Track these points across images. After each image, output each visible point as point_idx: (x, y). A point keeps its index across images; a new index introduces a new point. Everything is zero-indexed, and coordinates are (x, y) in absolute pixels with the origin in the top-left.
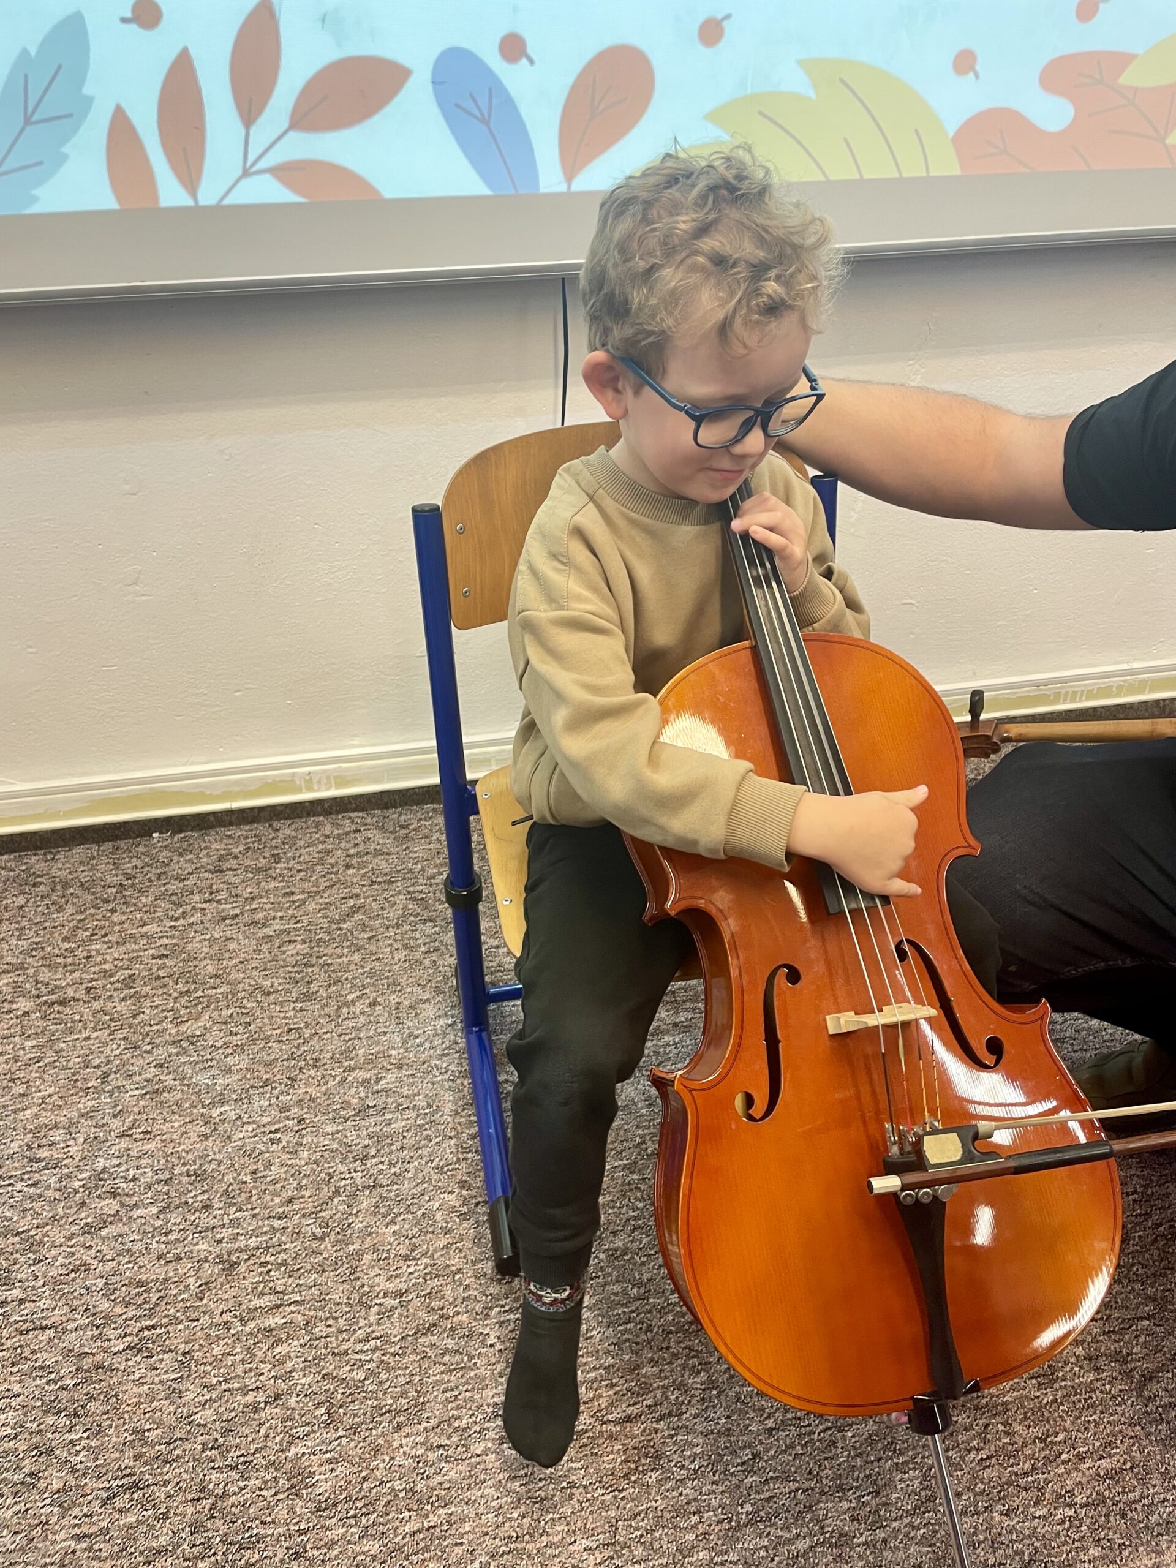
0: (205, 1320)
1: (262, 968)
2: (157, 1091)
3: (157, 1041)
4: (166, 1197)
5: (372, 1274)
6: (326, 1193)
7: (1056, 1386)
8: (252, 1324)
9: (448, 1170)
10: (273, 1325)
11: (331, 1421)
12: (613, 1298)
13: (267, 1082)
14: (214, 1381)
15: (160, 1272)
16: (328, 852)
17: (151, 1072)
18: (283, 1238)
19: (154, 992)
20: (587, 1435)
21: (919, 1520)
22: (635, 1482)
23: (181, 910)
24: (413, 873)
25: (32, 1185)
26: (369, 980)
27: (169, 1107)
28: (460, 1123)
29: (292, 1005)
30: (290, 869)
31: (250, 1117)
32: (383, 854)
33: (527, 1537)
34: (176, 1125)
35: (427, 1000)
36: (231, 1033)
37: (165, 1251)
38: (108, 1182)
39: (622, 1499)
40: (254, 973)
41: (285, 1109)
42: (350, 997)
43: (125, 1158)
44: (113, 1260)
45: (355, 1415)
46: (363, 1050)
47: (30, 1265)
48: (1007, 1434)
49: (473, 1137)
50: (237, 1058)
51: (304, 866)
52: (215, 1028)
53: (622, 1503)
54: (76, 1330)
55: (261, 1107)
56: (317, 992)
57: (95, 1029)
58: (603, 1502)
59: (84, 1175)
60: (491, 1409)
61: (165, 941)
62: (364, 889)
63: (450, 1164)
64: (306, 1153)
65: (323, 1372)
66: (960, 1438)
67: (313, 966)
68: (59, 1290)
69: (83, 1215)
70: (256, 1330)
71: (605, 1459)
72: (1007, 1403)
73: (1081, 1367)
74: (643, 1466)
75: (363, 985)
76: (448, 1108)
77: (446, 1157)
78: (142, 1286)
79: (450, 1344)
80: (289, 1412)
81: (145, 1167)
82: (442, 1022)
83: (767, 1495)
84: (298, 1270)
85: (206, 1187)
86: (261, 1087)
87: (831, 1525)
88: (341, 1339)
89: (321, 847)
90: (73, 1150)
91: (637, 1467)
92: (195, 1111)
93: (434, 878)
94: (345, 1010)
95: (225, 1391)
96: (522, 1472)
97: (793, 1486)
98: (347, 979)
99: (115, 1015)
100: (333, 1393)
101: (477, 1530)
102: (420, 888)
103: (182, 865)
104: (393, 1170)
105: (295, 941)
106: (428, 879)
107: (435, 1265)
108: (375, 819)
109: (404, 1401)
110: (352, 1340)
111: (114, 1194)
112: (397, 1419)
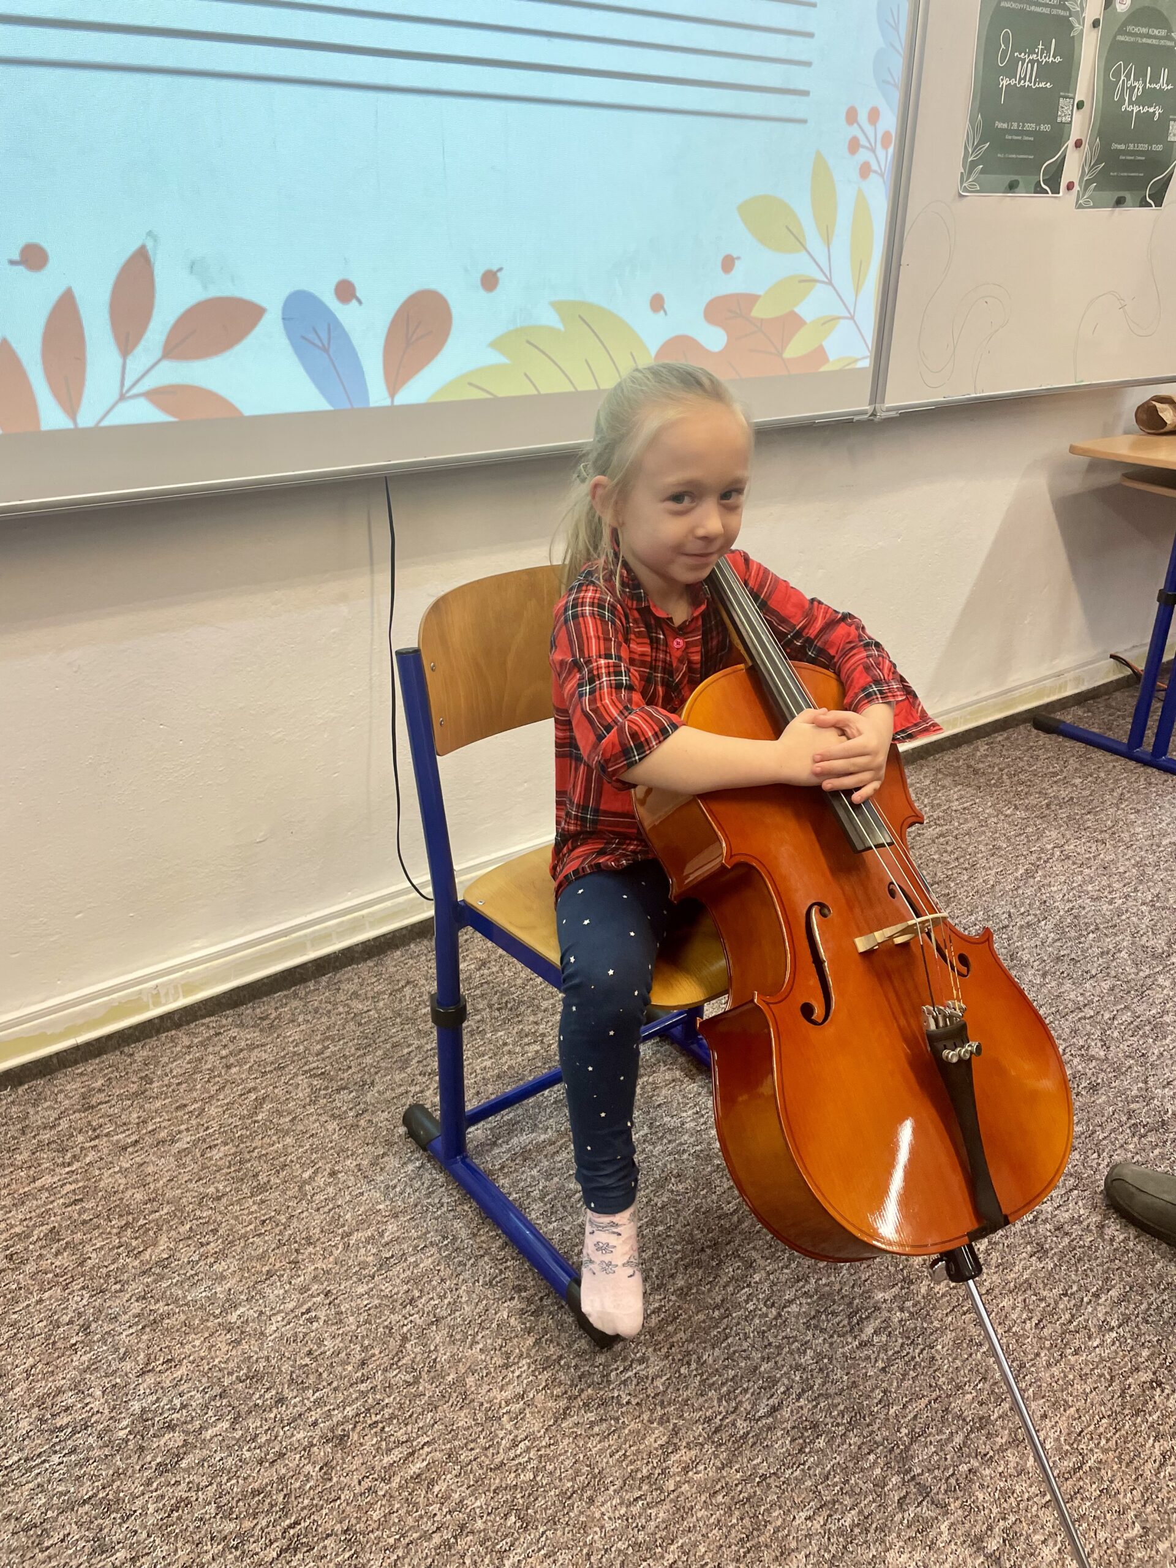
0: (346, 1495)
1: (196, 1178)
2: (155, 1321)
3: (125, 1277)
4: (230, 1408)
5: (484, 1392)
6: (394, 1344)
7: (1050, 1255)
8: (397, 1479)
9: (497, 1282)
10: (418, 1471)
11: (526, 1525)
12: (703, 1325)
13: (270, 1274)
14: (391, 1541)
15: (268, 1475)
16: (200, 1060)
17: (136, 1307)
18: (378, 1397)
19: (88, 1236)
20: (750, 1435)
21: (1024, 1384)
22: (810, 1452)
23: (69, 1155)
24: (299, 1054)
25: (70, 1453)
26: (315, 1156)
27: (178, 1331)
28: (482, 1242)
29: (251, 1201)
30: (168, 1086)
31: (272, 1309)
32: (258, 1046)
33: (755, 1533)
34: (197, 1343)
35: (384, 1155)
36: (202, 1245)
37: (263, 1455)
38: (157, 1419)
39: (809, 1468)
40: (190, 1186)
41: (304, 1289)
42: (306, 1175)
43: (160, 1391)
44: (211, 1484)
45: (546, 1509)
46: (349, 1214)
47: (120, 1524)
48: (1041, 1300)
49: (502, 1248)
50: (223, 1263)
51: (181, 1079)
52: (181, 1246)
53: (811, 1472)
54: (213, 1559)
55: (278, 1296)
56: (269, 1181)
57: (42, 1290)
58: (796, 1478)
59: (125, 1423)
60: (660, 1451)
61: (69, 1187)
62: (258, 1081)
63: (496, 1277)
64: (351, 1318)
65: (493, 1488)
66: (1014, 1317)
67: (249, 1160)
68: (169, 1534)
69: (149, 1458)
70: (403, 1482)
71: (776, 1446)
72: (1027, 1280)
73: (1057, 1237)
74: (808, 1437)
75: (312, 1162)
76: (463, 1234)
77: (488, 1272)
78: (259, 1495)
79: (591, 1416)
80: (482, 1534)
81: (188, 1392)
82: (410, 1167)
83: (912, 1415)
84: (410, 1416)
85: (268, 1385)
86: (266, 1279)
87: (968, 1414)
88: (490, 1455)
89: (188, 1058)
90: (95, 1405)
91: (805, 1441)
92: (209, 1324)
93: (322, 1053)
94: (307, 1187)
95: (408, 1544)
96: (718, 1487)
97: (925, 1401)
98: (293, 1162)
99: (58, 1271)
100: (513, 1501)
101: (711, 1547)
102: (314, 1065)
103: (40, 1115)
104: (446, 1301)
105: (215, 1146)
106: (317, 1055)
107: (536, 1361)
108: (230, 1020)
109: (582, 1478)
110: (501, 1451)
111: (171, 1427)
112: (585, 1495)
